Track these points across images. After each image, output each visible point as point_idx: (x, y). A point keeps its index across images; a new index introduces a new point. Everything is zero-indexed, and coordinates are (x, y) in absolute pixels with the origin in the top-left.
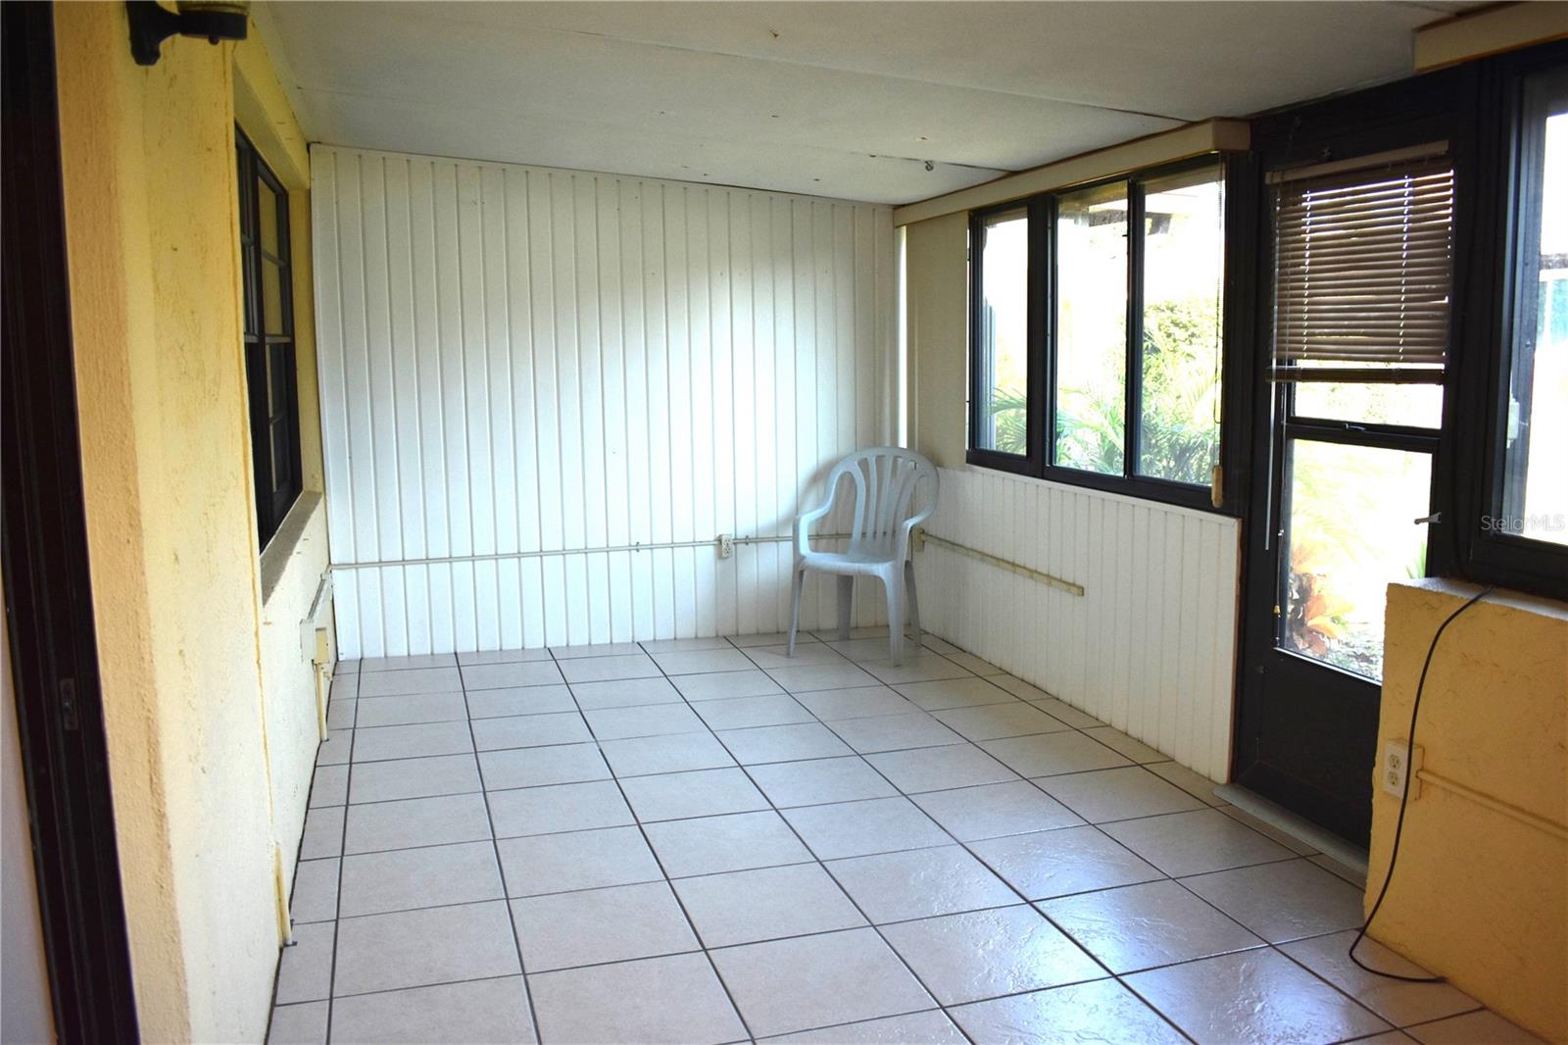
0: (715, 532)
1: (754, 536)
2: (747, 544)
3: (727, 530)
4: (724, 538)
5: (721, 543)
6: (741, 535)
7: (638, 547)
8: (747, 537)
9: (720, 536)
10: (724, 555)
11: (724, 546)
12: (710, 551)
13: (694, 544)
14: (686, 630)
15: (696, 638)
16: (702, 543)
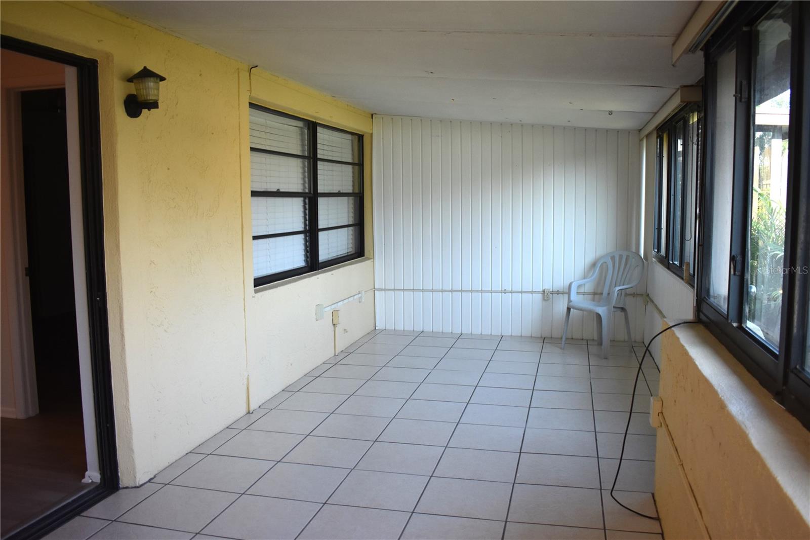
0: (543, 288)
1: (562, 291)
2: (558, 294)
3: (548, 287)
4: (546, 290)
5: (544, 293)
6: (555, 290)
7: (505, 292)
8: (558, 291)
9: (544, 290)
10: (546, 299)
11: (546, 294)
12: (540, 296)
13: (532, 292)
14: (527, 332)
15: (531, 336)
16: (536, 292)
